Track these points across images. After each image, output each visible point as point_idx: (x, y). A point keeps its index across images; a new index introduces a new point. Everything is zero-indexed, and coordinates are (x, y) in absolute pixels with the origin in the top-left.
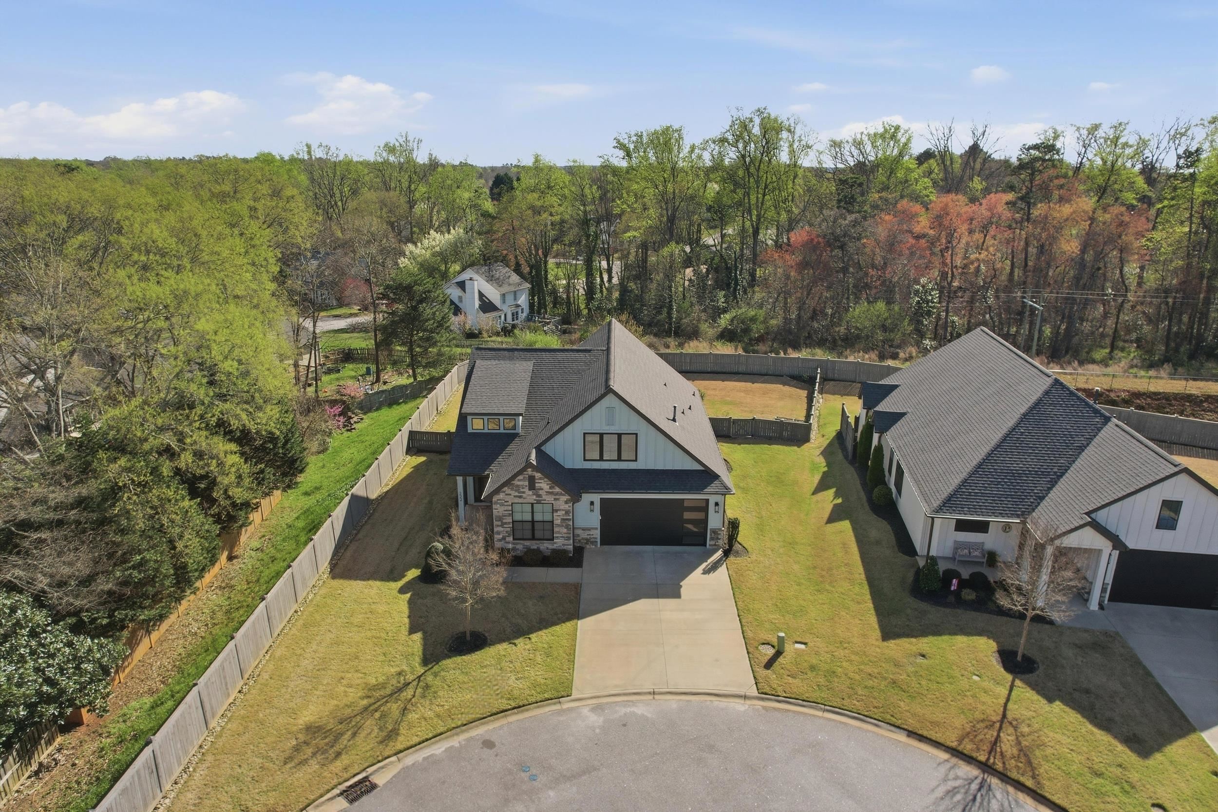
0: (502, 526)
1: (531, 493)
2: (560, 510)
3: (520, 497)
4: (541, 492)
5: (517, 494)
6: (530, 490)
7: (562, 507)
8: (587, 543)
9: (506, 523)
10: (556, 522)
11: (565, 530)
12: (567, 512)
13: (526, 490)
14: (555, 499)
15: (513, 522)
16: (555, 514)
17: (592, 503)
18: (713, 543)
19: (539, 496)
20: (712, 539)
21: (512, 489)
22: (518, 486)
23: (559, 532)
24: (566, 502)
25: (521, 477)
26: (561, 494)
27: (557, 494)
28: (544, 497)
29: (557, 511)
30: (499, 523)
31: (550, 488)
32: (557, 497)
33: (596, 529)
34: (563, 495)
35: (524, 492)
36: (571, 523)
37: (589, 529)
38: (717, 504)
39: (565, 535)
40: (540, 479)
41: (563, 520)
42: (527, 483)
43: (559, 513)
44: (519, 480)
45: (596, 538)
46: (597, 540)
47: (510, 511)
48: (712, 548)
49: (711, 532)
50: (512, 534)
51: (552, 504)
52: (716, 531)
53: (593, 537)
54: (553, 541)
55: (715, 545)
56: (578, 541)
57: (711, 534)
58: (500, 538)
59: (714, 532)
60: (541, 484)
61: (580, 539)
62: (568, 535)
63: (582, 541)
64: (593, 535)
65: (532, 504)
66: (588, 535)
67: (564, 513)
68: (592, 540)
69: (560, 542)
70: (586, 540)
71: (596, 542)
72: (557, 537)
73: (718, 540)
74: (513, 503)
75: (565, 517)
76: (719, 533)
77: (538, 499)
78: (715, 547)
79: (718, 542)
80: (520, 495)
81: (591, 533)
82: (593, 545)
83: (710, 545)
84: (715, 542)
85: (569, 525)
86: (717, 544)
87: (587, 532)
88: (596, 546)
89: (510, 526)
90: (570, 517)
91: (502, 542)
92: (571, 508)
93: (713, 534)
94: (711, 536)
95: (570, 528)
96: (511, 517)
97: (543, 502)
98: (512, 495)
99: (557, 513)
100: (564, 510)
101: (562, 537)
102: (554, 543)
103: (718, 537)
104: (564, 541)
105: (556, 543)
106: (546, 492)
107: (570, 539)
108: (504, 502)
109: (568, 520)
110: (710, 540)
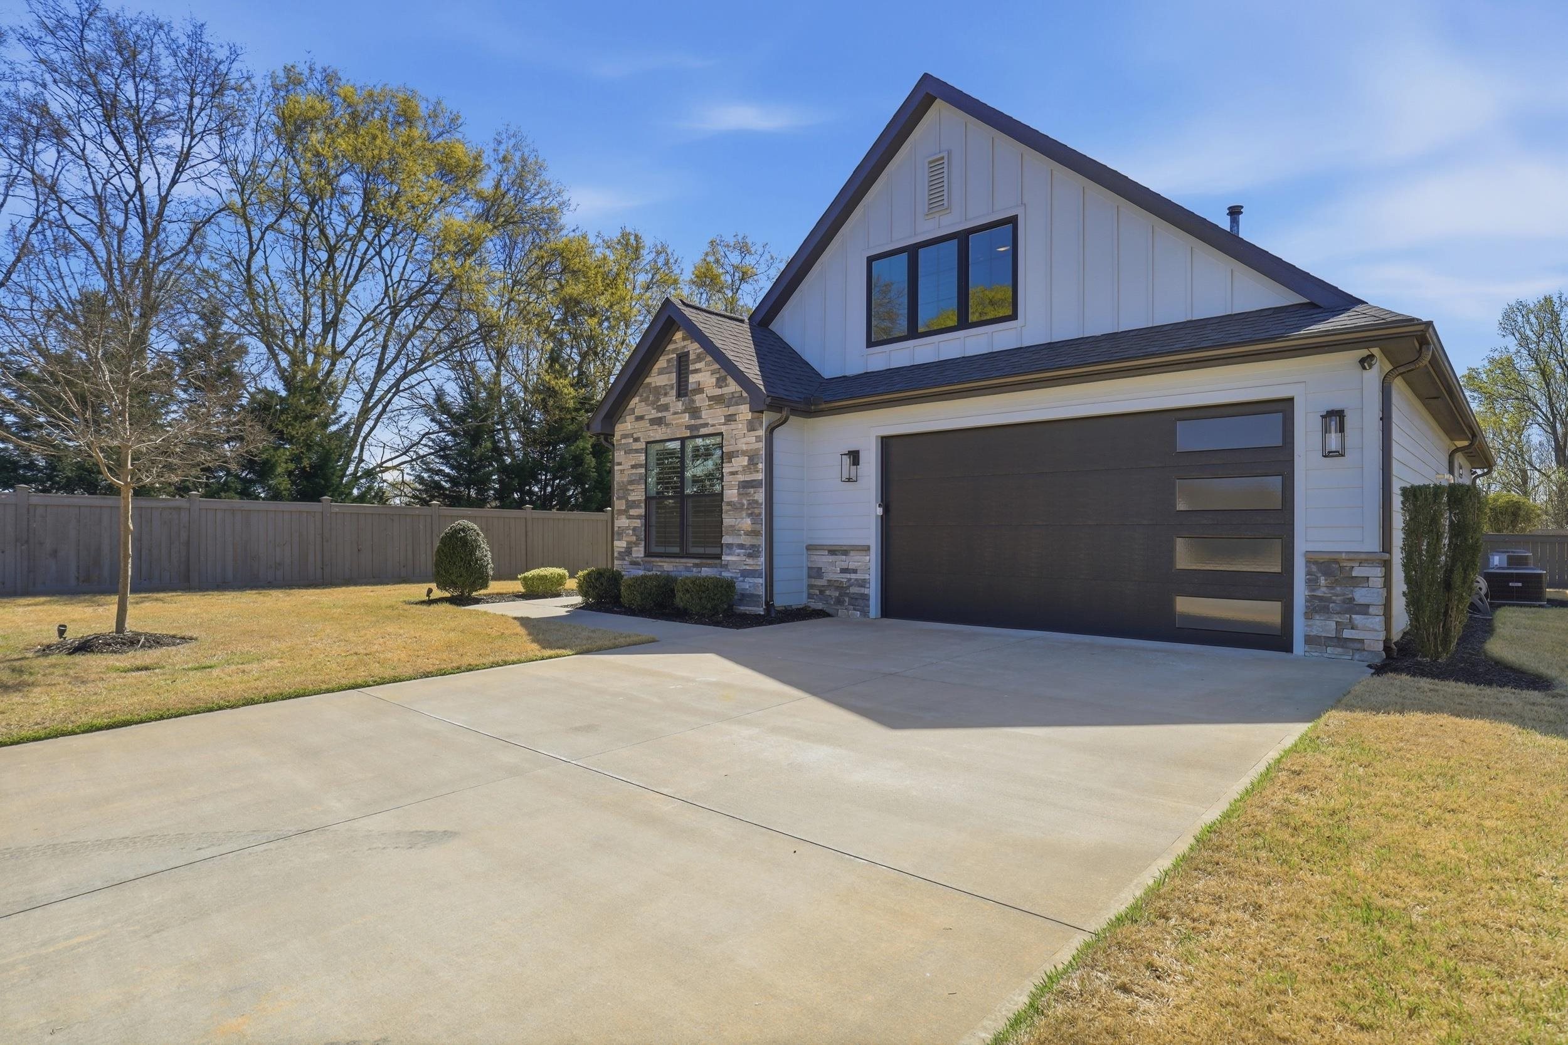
0: (626, 512)
1: (680, 406)
2: (737, 453)
3: (661, 422)
4: (698, 400)
5: (655, 413)
6: (678, 395)
7: (741, 445)
8: (839, 601)
9: (633, 504)
10: (727, 495)
11: (747, 523)
12: (753, 459)
13: (672, 397)
14: (728, 419)
15: (647, 499)
16: (727, 468)
18: (1325, 626)
19: (695, 412)
20: (1318, 607)
21: (647, 400)
22: (657, 391)
23: (733, 530)
24: (751, 426)
25: (662, 361)
26: (740, 400)
27: (730, 401)
28: (705, 415)
29: (731, 456)
31: (718, 383)
32: (731, 411)
33: (865, 549)
34: (743, 401)
35: (666, 407)
37: (845, 551)
38: (1334, 419)
39: (748, 541)
40: (698, 359)
41: (744, 485)
42: (673, 378)
43: (736, 464)
44: (661, 372)
45: (863, 583)
46: (866, 591)
47: (640, 466)
48: (1326, 655)
49: (1314, 568)
50: (643, 537)
51: (721, 434)
52: (1341, 568)
53: (856, 580)
54: (720, 558)
55: (1340, 641)
56: (817, 592)
57: (1312, 582)
58: (623, 550)
59: (1327, 573)
60: (700, 375)
61: (823, 586)
62: (755, 541)
63: (828, 593)
64: (855, 571)
65: (683, 440)
66: (844, 571)
67: (746, 464)
68: (853, 590)
69: (734, 562)
70: (837, 588)
71: (865, 597)
72: (730, 546)
73: (1354, 616)
74: (647, 443)
75: (748, 478)
76: (1354, 574)
77: (693, 422)
78: (1340, 650)
79: (1352, 628)
80: (660, 415)
81: (852, 566)
82: (855, 609)
83: (1309, 640)
84: (1337, 622)
85: (756, 502)
86: (1347, 634)
87: (841, 561)
88: (865, 613)
89: (642, 511)
90: (760, 476)
91: (625, 562)
92: (762, 445)
93: (1322, 581)
94: (1314, 590)
95: (760, 514)
96: (643, 487)
97: (703, 431)
98: (646, 417)
99: (730, 465)
100: (747, 451)
101: (741, 546)
102: (722, 566)
103: (1352, 599)
104: (744, 558)
105: (725, 566)
106: (711, 398)
107: (760, 552)
108: (631, 440)
109: (752, 487)
110: (1308, 615)
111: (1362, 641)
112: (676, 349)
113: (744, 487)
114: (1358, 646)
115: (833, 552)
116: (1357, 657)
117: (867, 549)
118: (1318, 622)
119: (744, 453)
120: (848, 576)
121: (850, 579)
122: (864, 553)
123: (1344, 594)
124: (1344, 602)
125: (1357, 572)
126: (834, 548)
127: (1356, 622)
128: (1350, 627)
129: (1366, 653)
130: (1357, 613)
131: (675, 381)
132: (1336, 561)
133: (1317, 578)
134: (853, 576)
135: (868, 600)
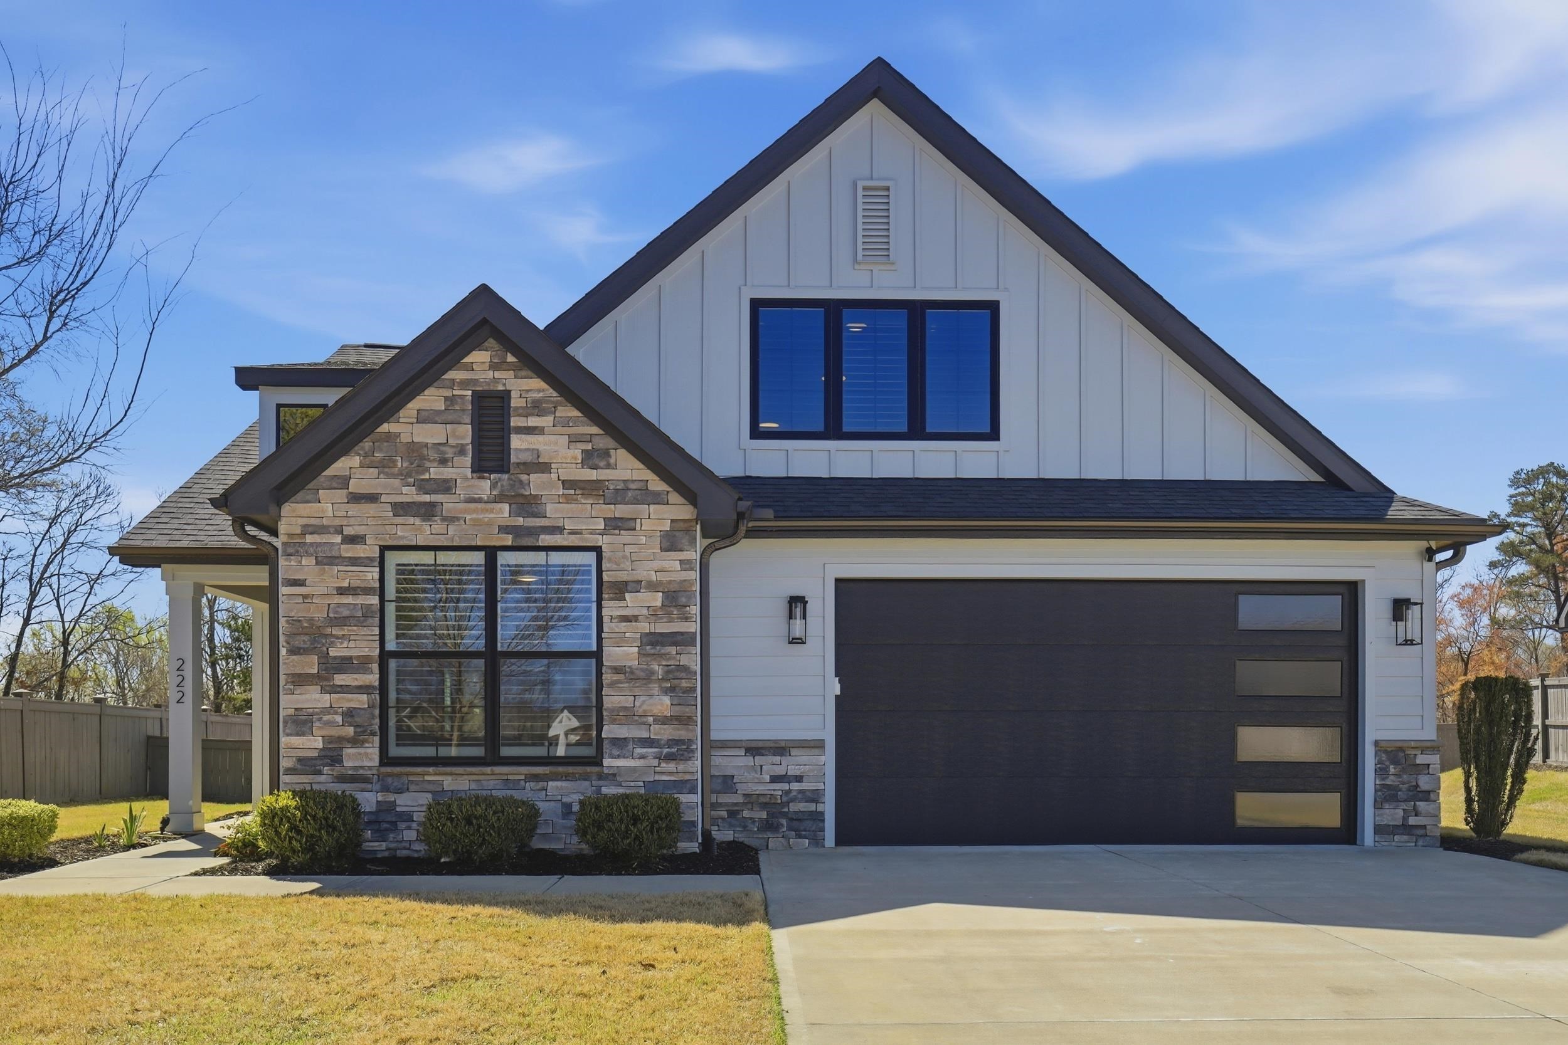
0: (323, 679)
1: (484, 487)
2: (635, 586)
3: (428, 512)
4: (536, 483)
5: (410, 494)
6: (480, 468)
7: (646, 572)
8: (769, 826)
9: (345, 664)
10: (614, 654)
11: (663, 704)
12: (674, 598)
13: (461, 469)
14: (615, 525)
15: (385, 656)
16: (611, 609)
17: (797, 603)
18: (1393, 815)
19: (527, 504)
20: (1387, 795)
21: (384, 466)
22: (416, 452)
23: (628, 715)
24: (670, 542)
25: (431, 399)
26: (648, 497)
27: (620, 494)
28: (554, 512)
29: (621, 590)
30: (311, 665)
31: (590, 459)
32: (621, 511)
33: (818, 745)
34: (657, 499)
35: (446, 486)
36: (692, 659)
37: (781, 749)
38: (1400, 607)
39: (665, 733)
40: (537, 408)
41: (654, 640)
42: (465, 433)
43: (633, 603)
44: (423, 418)
45: (815, 797)
46: (820, 808)
47: (367, 591)
48: (1394, 844)
49: (1384, 757)
50: (377, 728)
51: (598, 550)
52: (1406, 757)
53: (800, 791)
54: (600, 764)
55: (1405, 828)
56: (725, 814)
57: (1381, 771)
58: (315, 754)
59: (1395, 762)
60: (541, 438)
61: (736, 804)
62: (682, 734)
63: (746, 814)
64: (799, 779)
65: (491, 553)
66: (775, 779)
67: (659, 604)
68: (794, 807)
69: (634, 769)
70: (764, 806)
71: (819, 817)
72: (620, 743)
73: (1417, 803)
74: (383, 549)
75: (663, 628)
76: (1418, 762)
77: (520, 521)
78: (1405, 837)
79: (1416, 815)
80: (427, 498)
81: (793, 771)
82: (799, 836)
83: (1379, 830)
84: (1404, 810)
85: (685, 669)
86: (1412, 821)
87: (772, 765)
88: (817, 840)
89: (373, 679)
90: (694, 627)
91: (322, 778)
92: (695, 575)
93: (1392, 769)
94: (1383, 779)
95: (694, 689)
96: (377, 631)
97: (546, 540)
98: (383, 499)
99: (622, 604)
100: (660, 583)
101: (648, 742)
102: (601, 777)
103: (1417, 786)
104: (655, 762)
105: (612, 777)
106: (567, 484)
107: (692, 751)
108: (338, 539)
109: (675, 644)
110: (1378, 804)
111: (1424, 827)
112: (475, 382)
113: (654, 644)
114: (1421, 832)
115: (754, 749)
116: (1420, 843)
117: (819, 745)
118: (1388, 811)
119: (653, 587)
120: (786, 786)
121: (790, 791)
122: (816, 751)
123: (1409, 782)
124: (1409, 790)
125: (1421, 759)
126: (754, 745)
127: (1420, 809)
128: (1414, 814)
129: (1428, 838)
130: (1421, 800)
131: (469, 440)
132: (1401, 749)
133: (1388, 767)
134: (795, 786)
135: (823, 821)
